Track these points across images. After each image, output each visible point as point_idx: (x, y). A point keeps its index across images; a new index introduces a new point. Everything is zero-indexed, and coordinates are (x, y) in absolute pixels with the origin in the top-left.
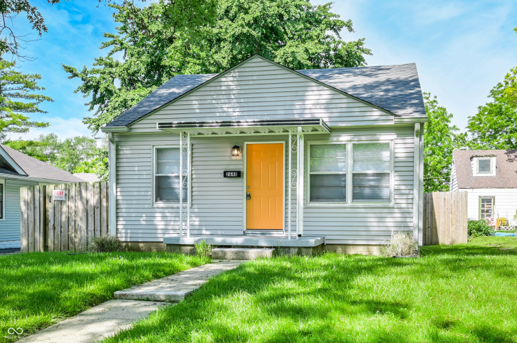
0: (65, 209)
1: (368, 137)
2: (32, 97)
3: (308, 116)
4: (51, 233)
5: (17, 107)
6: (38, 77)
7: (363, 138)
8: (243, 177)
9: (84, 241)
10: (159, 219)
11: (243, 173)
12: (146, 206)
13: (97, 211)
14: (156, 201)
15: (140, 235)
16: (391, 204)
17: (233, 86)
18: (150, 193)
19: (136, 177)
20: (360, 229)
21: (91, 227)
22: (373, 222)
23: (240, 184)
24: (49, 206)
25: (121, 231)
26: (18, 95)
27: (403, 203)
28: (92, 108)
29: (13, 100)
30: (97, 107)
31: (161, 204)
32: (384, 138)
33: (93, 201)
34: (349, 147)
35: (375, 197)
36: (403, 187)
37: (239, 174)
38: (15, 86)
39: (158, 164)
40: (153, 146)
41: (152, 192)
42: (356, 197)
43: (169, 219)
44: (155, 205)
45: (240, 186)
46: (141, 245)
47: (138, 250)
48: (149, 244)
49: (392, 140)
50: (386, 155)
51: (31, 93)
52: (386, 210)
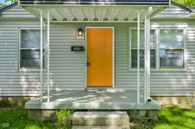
1: (170, 25)
7: (167, 26)
8: (85, 51)
10: (23, 80)
11: (85, 48)
12: (13, 71)
14: (21, 67)
15: (9, 92)
16: (185, 70)
18: (16, 62)
19: (6, 50)
20: (165, 86)
23: (83, 56)
27: (192, 69)
31: (24, 70)
32: (181, 26)
34: (157, 32)
36: (193, 59)
37: (82, 49)
39: (23, 41)
40: (19, 28)
43: (30, 80)
44: (20, 70)
45: (82, 57)
46: (10, 99)
48: (16, 98)
49: (185, 28)
52: (182, 74)
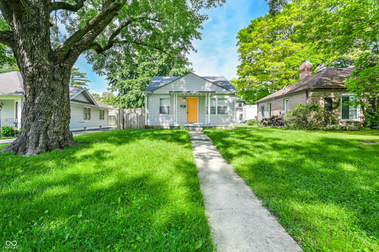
0: (130, 116)
1: (222, 96)
2: (84, 80)
3: (205, 90)
4: (125, 124)
5: (79, 83)
6: (86, 74)
7: (220, 97)
9: (136, 126)
10: (161, 119)
12: (157, 115)
13: (141, 117)
15: (154, 124)
16: (228, 115)
17: (184, 81)
19: (153, 107)
20: (219, 122)
21: (139, 122)
22: (223, 120)
24: (125, 115)
25: (148, 122)
26: (79, 79)
27: (231, 115)
28: (109, 85)
29: (78, 81)
30: (111, 84)
31: (161, 115)
32: (226, 97)
33: (140, 114)
34: (216, 99)
35: (223, 113)
36: (231, 110)
37: (185, 106)
38: (77, 76)
39: (160, 103)
40: (159, 98)
41: (158, 111)
42: (218, 113)
43: (163, 119)
44: (159, 115)
45: (185, 110)
47: (154, 128)
49: (228, 98)
50: (226, 102)
51: (83, 79)
52: (226, 117)
